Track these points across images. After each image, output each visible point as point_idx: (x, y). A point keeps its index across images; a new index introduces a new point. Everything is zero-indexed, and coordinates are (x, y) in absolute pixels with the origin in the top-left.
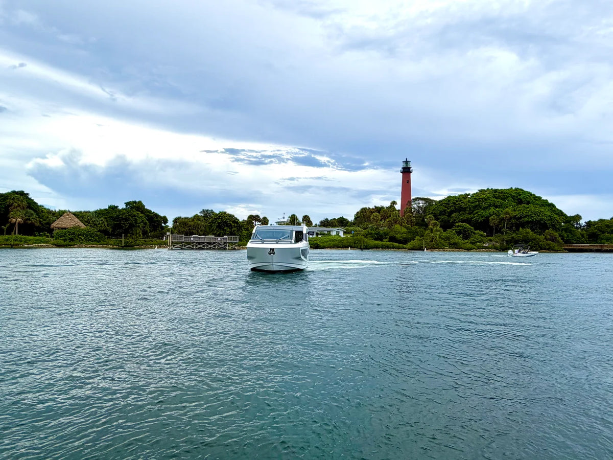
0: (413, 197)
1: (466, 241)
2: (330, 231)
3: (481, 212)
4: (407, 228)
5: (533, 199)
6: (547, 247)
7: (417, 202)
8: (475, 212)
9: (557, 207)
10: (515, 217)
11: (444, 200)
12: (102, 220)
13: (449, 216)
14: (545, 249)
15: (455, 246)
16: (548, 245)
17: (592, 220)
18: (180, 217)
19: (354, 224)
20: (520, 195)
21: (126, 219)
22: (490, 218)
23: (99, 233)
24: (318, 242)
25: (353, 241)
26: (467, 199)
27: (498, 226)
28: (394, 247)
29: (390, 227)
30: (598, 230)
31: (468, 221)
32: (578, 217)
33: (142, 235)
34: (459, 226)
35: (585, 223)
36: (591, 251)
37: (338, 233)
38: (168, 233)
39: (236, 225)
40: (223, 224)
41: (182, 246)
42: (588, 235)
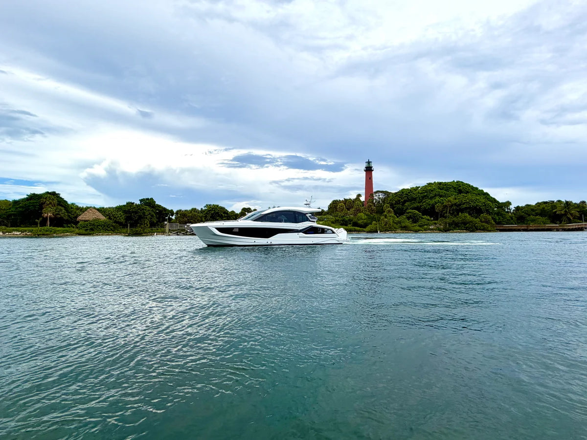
0: (374, 190)
1: (415, 224)
3: (428, 201)
4: (367, 215)
5: (471, 190)
6: (482, 228)
7: (377, 194)
8: (424, 201)
9: (491, 196)
10: (455, 204)
11: (399, 192)
12: (120, 214)
13: (403, 204)
14: (480, 230)
15: (405, 229)
16: (483, 226)
17: (520, 206)
18: (181, 210)
19: (328, 214)
20: (460, 187)
21: (136, 212)
22: (436, 206)
23: (114, 224)
26: (417, 191)
27: (442, 212)
28: (355, 231)
29: (355, 215)
30: (526, 213)
31: (417, 209)
32: (509, 203)
33: (149, 225)
34: (409, 212)
35: (515, 208)
36: (519, 230)
38: (166, 223)
39: (226, 215)
40: (216, 215)
41: (178, 232)
42: (517, 218)
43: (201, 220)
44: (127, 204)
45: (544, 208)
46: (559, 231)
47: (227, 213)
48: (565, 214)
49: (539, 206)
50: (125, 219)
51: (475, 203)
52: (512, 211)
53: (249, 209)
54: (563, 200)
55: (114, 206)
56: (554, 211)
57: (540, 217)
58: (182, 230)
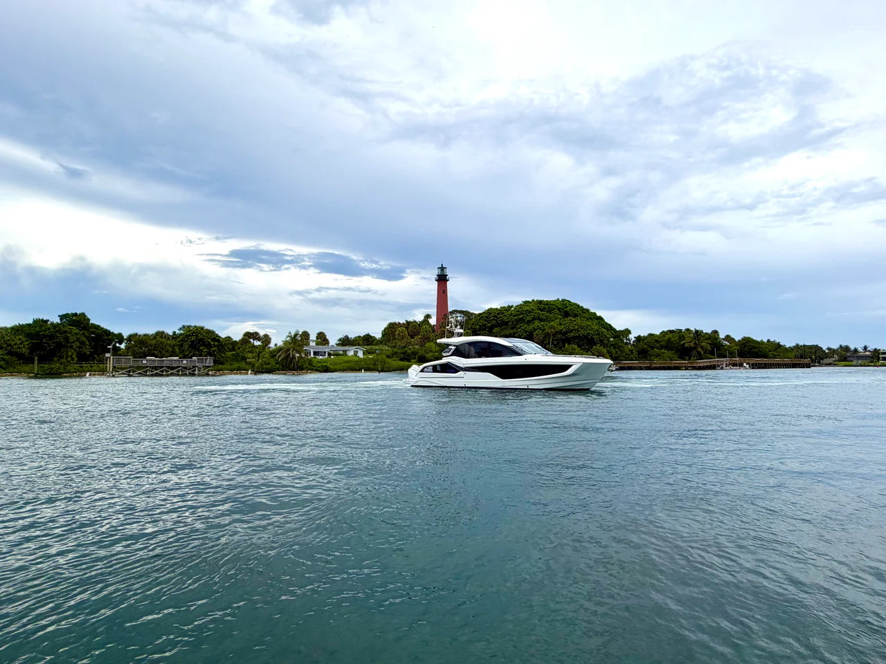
0: (450, 309)
2: (346, 351)
3: (525, 326)
5: (580, 312)
7: (454, 316)
8: (518, 326)
9: (606, 321)
10: (560, 332)
11: (484, 313)
12: (20, 339)
13: (490, 331)
17: (642, 335)
18: (136, 334)
19: (381, 343)
20: (567, 307)
21: (51, 337)
23: (6, 357)
24: (328, 365)
25: (372, 362)
26: (510, 312)
29: (422, 345)
30: (648, 345)
32: (628, 332)
33: (76, 359)
35: (635, 337)
36: (641, 368)
37: (356, 353)
38: (107, 355)
39: (216, 343)
40: (199, 342)
41: (129, 372)
42: (638, 351)
43: (172, 352)
44: (34, 321)
45: (669, 339)
46: (688, 369)
47: (218, 341)
48: (695, 348)
49: (664, 336)
50: (30, 349)
51: (586, 330)
52: (632, 342)
53: (257, 333)
54: (693, 329)
55: (9, 326)
56: (682, 343)
57: (666, 351)
58: (139, 368)
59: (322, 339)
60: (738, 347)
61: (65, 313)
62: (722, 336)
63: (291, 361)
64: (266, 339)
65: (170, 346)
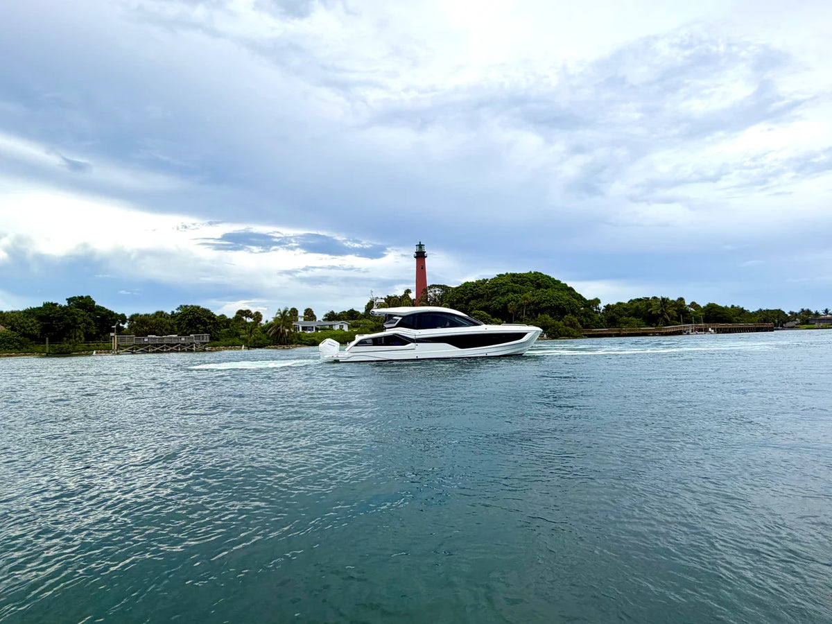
0: (428, 284)
2: (332, 325)
3: (499, 298)
5: (552, 283)
6: (566, 333)
7: (432, 290)
8: (493, 298)
9: (576, 291)
10: (533, 303)
11: (461, 286)
12: (32, 322)
13: (467, 304)
14: (564, 335)
16: (567, 331)
17: (611, 304)
18: (138, 314)
19: (365, 317)
20: (539, 280)
21: (60, 319)
22: (509, 305)
23: (20, 338)
24: (316, 339)
26: (485, 285)
27: (517, 312)
30: (617, 313)
31: (485, 309)
32: (597, 301)
33: (83, 339)
34: (475, 314)
35: (604, 306)
36: (610, 336)
37: (341, 327)
38: (112, 334)
39: (211, 321)
40: (195, 321)
41: (133, 349)
42: (608, 320)
43: (171, 330)
44: (44, 305)
45: (637, 307)
46: (655, 335)
47: (214, 319)
48: (662, 315)
49: (632, 304)
50: (41, 330)
51: (557, 300)
52: (601, 311)
53: (249, 311)
54: (659, 297)
55: (21, 310)
56: (649, 310)
57: (634, 319)
58: (141, 346)
59: (309, 314)
60: (703, 314)
61: (72, 296)
62: (688, 303)
63: (281, 337)
64: (258, 316)
65: (170, 325)
